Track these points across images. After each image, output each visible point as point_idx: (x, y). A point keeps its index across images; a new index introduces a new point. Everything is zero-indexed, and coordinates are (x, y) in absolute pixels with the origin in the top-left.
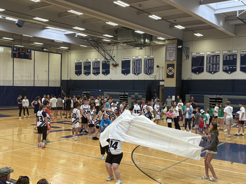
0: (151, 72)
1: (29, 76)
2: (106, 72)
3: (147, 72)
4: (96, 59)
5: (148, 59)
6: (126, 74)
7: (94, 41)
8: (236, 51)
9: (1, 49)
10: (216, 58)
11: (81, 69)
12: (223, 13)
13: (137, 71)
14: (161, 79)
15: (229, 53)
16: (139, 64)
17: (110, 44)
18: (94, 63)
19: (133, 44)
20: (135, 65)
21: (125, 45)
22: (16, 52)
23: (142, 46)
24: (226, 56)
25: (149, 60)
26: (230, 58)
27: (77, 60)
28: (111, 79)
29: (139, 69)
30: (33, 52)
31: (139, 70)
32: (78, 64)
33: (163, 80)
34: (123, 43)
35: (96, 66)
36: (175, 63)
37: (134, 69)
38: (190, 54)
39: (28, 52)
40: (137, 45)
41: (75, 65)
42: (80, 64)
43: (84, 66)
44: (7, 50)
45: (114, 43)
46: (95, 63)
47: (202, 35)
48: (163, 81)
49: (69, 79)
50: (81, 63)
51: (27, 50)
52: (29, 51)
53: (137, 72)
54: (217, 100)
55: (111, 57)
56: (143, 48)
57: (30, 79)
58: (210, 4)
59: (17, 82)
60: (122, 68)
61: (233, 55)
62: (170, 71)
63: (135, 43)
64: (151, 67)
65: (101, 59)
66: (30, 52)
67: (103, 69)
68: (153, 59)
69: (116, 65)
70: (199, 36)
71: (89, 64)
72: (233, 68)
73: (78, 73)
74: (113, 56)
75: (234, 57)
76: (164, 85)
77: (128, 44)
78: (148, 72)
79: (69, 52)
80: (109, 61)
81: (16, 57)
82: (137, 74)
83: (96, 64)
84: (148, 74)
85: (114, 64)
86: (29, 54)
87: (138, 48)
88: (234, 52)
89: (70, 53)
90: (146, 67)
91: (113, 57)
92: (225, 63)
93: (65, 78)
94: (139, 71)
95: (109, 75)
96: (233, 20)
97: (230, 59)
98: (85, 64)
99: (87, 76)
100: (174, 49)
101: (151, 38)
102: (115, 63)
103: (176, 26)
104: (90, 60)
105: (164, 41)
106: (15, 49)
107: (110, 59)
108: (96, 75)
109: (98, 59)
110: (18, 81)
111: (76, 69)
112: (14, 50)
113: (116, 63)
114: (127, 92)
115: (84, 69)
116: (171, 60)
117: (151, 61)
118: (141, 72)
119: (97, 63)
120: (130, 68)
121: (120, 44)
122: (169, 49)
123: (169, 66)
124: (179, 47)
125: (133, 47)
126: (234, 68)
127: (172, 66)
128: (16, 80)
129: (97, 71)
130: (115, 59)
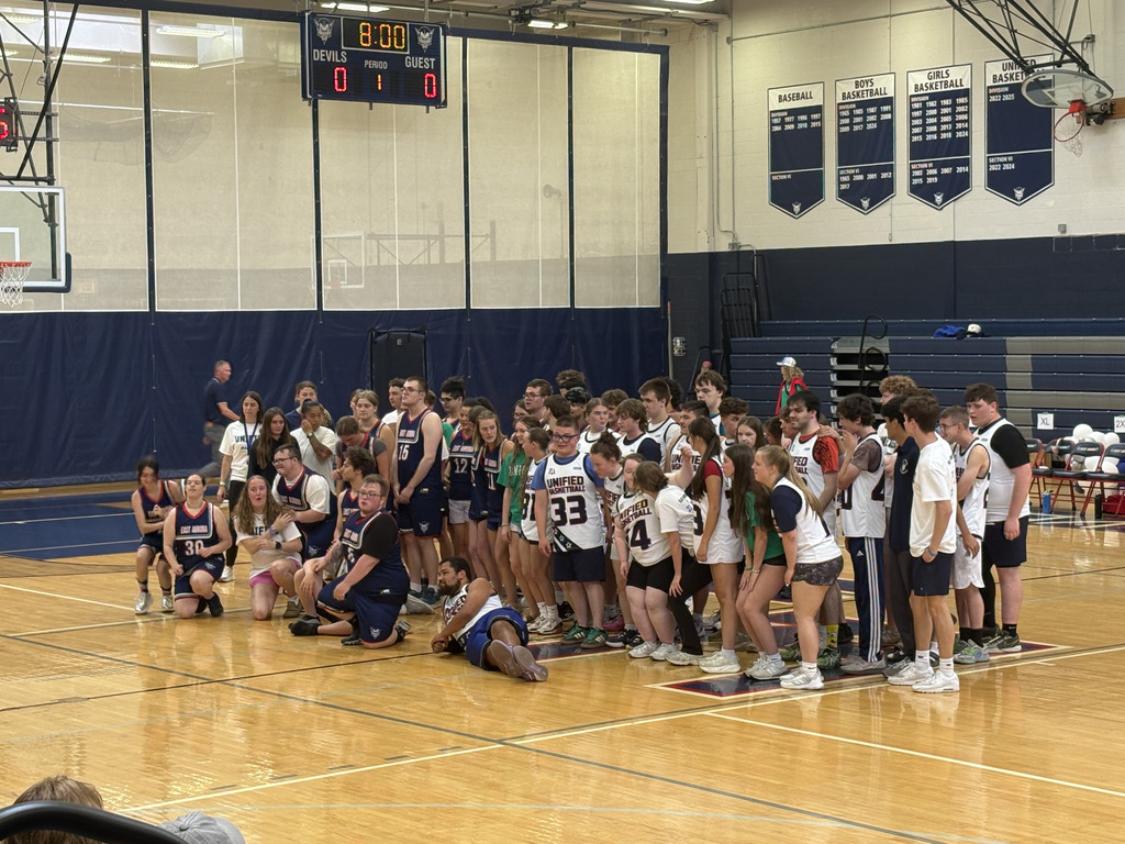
1: (428, 237)
2: (1026, 174)
4: (938, 75)
9: (227, 39)
11: (820, 162)
18: (924, 108)
22: (332, 56)
27: (783, 92)
28: (1063, 228)
30: (453, 44)
32: (796, 122)
35: (939, 132)
39: (417, 50)
41: (773, 135)
42: (809, 121)
43: (841, 136)
44: (271, 46)
46: (932, 104)
49: (723, 246)
50: (818, 109)
51: (414, 38)
52: (425, 39)
55: (1064, 45)
57: (435, 259)
59: (344, 286)
65: (980, 72)
66: (434, 50)
67: (994, 145)
69: (1104, 114)
71: (879, 113)
73: (795, 192)
74: (1077, 36)
79: (724, 33)
80: (1049, 84)
81: (332, 95)
83: (939, 116)
85: (1092, 100)
86: (428, 63)
89: (730, 40)
91: (1078, 48)
93: (691, 239)
95: (1044, 199)
98: (852, 116)
99: (865, 211)
102: (1094, 90)
104: (885, 85)
106: (324, 31)
107: (1059, 64)
108: (939, 199)
109: (956, 74)
110: (355, 272)
111: (777, 163)
112: (316, 43)
113: (1104, 90)
115: (844, 158)
119: (946, 102)
128: (337, 271)
129: (946, 171)
130: (1096, 59)
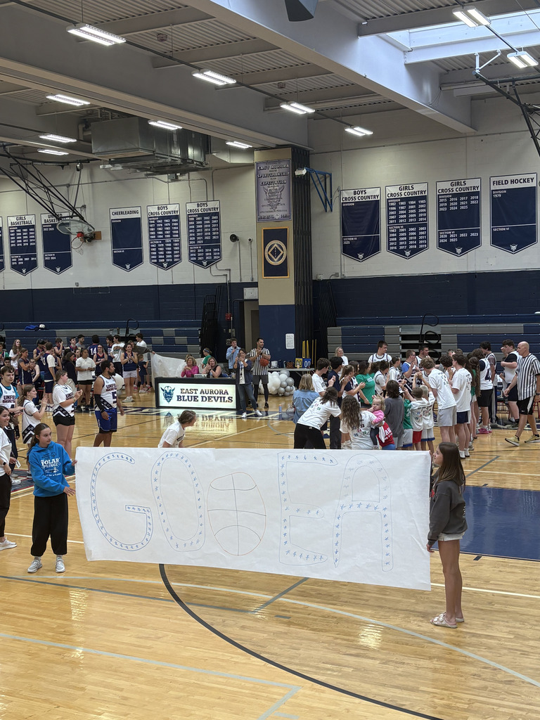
0: (212, 256)
2: (61, 262)
3: (200, 258)
4: (21, 218)
5: (202, 215)
6: (128, 266)
7: (9, 156)
8: (476, 183)
10: (417, 204)
12: (432, 61)
13: (165, 254)
14: (247, 279)
15: (456, 190)
16: (171, 230)
17: (68, 163)
18: (15, 232)
19: (146, 165)
20: (156, 235)
21: (120, 168)
23: (176, 170)
24: (448, 199)
25: (203, 219)
26: (459, 206)
28: (77, 284)
29: (172, 246)
31: (173, 250)
33: (255, 281)
34: (111, 162)
35: (22, 243)
36: (289, 225)
37: (155, 250)
38: (335, 195)
40: (159, 170)
45: (81, 162)
46: (19, 231)
47: (369, 133)
48: (254, 285)
53: (166, 259)
54: (425, 342)
55: (73, 209)
56: (180, 178)
58: (390, 34)
60: (116, 244)
61: (469, 194)
62: (276, 253)
63: (152, 162)
64: (211, 241)
65: (39, 218)
67: (46, 249)
68: (217, 214)
69: (91, 238)
70: (360, 135)
72: (469, 235)
74: (79, 205)
75: (472, 202)
76: (257, 300)
77: (129, 164)
78: (204, 256)
80: (68, 224)
82: (165, 265)
83: (22, 239)
84: (202, 264)
85: (86, 232)
87: (165, 177)
88: (470, 183)
90: (196, 240)
91: (79, 210)
92: (445, 220)
94: (173, 254)
95: (69, 272)
96: (466, 82)
97: (459, 208)
100: (282, 178)
101: (206, 144)
102: (87, 228)
103: (285, 106)
105: (250, 152)
107: (71, 217)
108: (24, 271)
109: (28, 219)
113: (90, 228)
114: (137, 326)
116: (277, 215)
117: (211, 220)
118: (180, 258)
119: (25, 230)
120: (140, 245)
121: (101, 167)
122: (268, 179)
123: (269, 235)
124: (298, 173)
125: (147, 175)
126: (473, 234)
127: (281, 235)
129: (26, 259)
130: (87, 215)
